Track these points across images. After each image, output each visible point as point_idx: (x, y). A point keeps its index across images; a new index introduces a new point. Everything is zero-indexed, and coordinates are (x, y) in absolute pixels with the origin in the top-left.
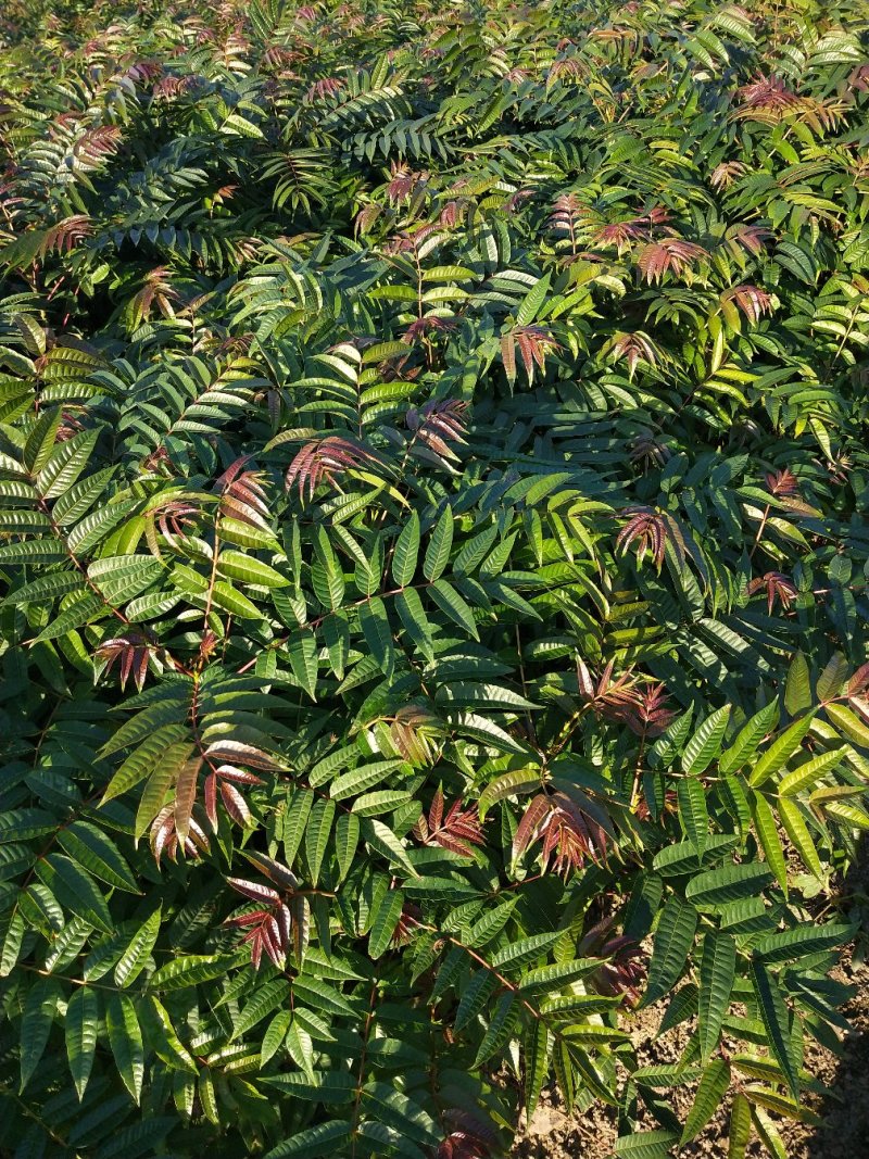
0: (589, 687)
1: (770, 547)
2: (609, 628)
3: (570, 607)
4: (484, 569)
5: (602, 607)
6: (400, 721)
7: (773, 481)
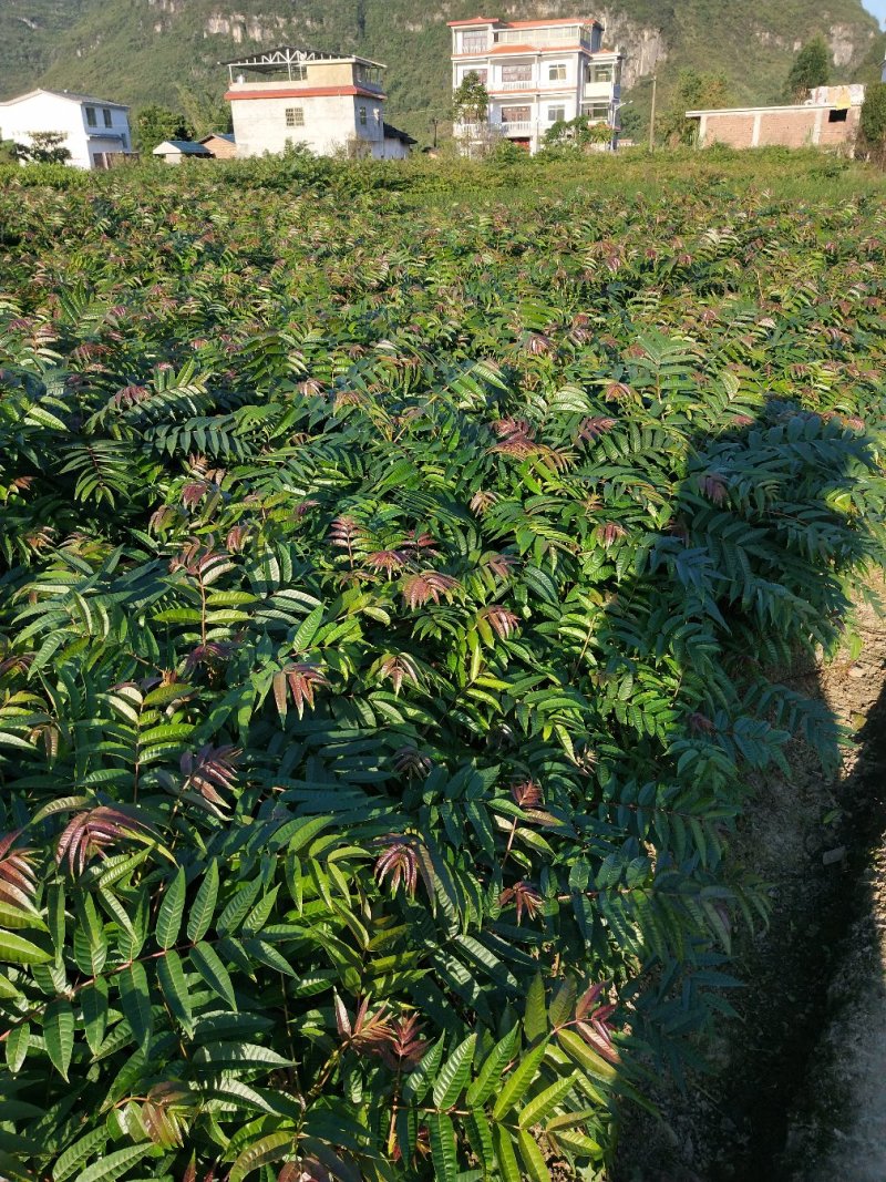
0: (346, 1026)
1: (519, 855)
2: (367, 956)
3: (332, 941)
4: (248, 925)
5: (361, 936)
6: (151, 1102)
7: (519, 794)
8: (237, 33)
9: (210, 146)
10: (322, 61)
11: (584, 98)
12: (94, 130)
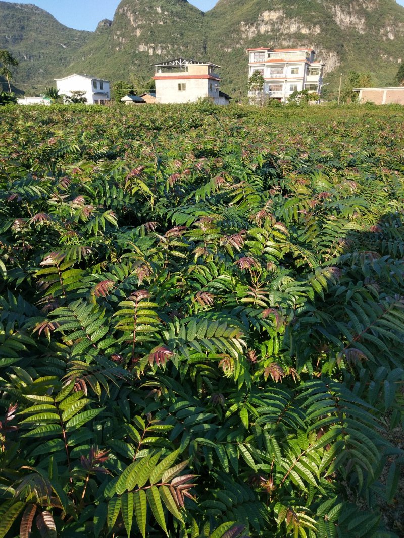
8: (151, 51)
9: (144, 98)
10: (195, 64)
11: (307, 82)
12: (95, 90)
